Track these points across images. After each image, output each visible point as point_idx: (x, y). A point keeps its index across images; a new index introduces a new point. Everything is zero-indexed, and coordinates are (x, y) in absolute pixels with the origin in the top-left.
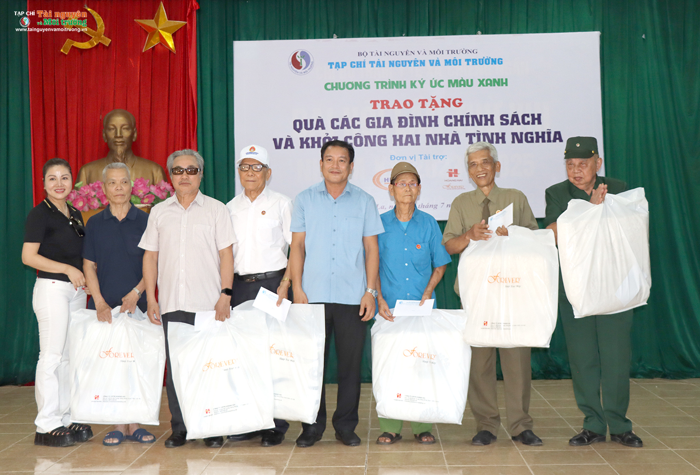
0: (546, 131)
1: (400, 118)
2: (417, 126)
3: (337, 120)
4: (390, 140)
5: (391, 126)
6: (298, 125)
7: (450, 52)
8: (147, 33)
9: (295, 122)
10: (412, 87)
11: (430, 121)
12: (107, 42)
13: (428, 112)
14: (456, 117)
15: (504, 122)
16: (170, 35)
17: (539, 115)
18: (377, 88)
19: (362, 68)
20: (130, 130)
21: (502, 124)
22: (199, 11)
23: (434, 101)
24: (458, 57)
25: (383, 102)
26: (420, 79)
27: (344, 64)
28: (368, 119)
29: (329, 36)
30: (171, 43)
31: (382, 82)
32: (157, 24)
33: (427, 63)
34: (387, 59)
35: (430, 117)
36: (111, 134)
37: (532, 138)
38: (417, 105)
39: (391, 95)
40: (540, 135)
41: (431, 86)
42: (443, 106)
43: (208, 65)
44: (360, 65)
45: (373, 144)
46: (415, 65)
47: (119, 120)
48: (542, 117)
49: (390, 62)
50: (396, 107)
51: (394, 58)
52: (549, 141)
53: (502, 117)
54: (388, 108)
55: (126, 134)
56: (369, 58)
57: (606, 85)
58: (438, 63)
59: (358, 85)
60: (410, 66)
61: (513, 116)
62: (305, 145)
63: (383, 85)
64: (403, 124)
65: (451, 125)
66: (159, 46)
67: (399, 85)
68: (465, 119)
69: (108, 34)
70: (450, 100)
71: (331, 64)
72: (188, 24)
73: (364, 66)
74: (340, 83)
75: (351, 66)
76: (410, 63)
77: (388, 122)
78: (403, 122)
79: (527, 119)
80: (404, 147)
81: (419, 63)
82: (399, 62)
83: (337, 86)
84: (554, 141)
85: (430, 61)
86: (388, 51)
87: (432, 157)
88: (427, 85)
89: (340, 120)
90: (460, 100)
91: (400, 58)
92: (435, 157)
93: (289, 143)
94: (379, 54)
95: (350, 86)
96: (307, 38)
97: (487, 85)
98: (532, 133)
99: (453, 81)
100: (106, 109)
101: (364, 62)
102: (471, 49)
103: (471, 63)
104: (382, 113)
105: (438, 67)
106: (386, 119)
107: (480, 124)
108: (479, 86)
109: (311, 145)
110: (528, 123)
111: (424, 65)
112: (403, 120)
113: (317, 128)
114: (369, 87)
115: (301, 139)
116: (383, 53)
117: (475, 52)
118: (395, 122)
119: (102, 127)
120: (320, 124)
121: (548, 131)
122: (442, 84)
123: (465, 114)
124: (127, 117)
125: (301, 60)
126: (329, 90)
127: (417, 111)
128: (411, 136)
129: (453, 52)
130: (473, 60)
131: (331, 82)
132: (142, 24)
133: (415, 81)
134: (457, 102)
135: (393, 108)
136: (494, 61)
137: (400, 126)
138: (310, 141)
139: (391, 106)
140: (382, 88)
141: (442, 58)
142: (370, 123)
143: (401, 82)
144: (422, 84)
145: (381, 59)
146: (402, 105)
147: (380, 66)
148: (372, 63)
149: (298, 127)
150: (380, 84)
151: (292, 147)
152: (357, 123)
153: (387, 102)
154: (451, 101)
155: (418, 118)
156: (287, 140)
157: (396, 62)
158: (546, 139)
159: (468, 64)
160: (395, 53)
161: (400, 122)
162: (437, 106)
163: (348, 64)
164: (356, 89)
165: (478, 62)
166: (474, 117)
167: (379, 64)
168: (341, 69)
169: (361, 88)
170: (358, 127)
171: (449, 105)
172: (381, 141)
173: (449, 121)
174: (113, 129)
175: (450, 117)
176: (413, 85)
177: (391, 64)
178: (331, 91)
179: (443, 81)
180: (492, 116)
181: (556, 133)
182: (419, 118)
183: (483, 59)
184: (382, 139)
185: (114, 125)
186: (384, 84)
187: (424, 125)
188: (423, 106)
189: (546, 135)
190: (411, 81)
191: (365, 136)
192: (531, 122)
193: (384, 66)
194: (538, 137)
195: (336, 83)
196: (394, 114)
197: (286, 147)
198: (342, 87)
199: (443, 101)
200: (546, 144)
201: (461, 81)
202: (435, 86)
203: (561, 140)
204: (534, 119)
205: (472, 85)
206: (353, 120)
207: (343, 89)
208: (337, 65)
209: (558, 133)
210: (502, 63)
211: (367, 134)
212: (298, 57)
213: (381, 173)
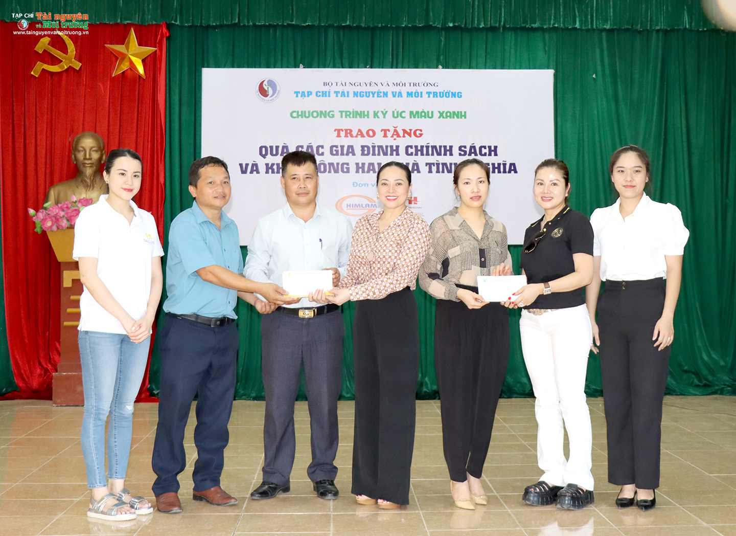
0: (502, 162)
1: (363, 147)
2: (379, 154)
4: (353, 168)
5: (354, 154)
6: (264, 151)
7: (412, 85)
8: (117, 59)
9: (261, 148)
10: (374, 117)
11: (392, 150)
12: (77, 65)
13: (390, 141)
14: (416, 147)
15: (463, 153)
16: (140, 61)
17: (496, 147)
18: (342, 117)
19: (327, 98)
20: (99, 153)
21: (460, 155)
22: (169, 38)
23: (395, 131)
24: (419, 89)
25: (346, 130)
26: (383, 110)
27: (310, 93)
28: (332, 147)
29: (296, 66)
30: (141, 69)
31: (346, 112)
32: (127, 48)
33: (390, 95)
34: (352, 89)
35: (392, 147)
36: (80, 156)
38: (380, 134)
39: (354, 124)
40: (496, 166)
41: (394, 117)
42: (404, 136)
43: (177, 91)
44: (324, 94)
45: (336, 171)
46: (378, 97)
47: (88, 142)
48: (498, 149)
49: (354, 92)
50: (359, 136)
51: (358, 89)
52: (505, 172)
53: (460, 148)
54: (352, 136)
55: (95, 156)
56: (334, 88)
57: (559, 119)
58: (400, 95)
59: (323, 114)
60: (373, 96)
61: (471, 147)
62: (270, 171)
63: (347, 114)
64: (366, 152)
65: (412, 154)
66: (129, 70)
67: (362, 115)
68: (425, 149)
69: (79, 58)
70: (411, 130)
71: (297, 93)
72: (158, 51)
73: (329, 96)
74: (305, 112)
75: (317, 95)
76: (373, 94)
77: (351, 150)
79: (484, 151)
80: (366, 174)
81: (382, 94)
82: (363, 92)
83: (303, 115)
84: (510, 172)
85: (393, 92)
86: (353, 82)
88: (389, 115)
90: (421, 131)
91: (364, 89)
93: (255, 168)
94: (344, 84)
95: (315, 114)
96: (275, 68)
97: (446, 118)
99: (414, 113)
100: (74, 132)
101: (329, 92)
102: (432, 82)
103: (431, 95)
104: (346, 142)
105: (400, 98)
106: (349, 147)
107: (439, 154)
108: (439, 117)
109: (276, 171)
110: (485, 154)
111: (387, 97)
112: (366, 149)
114: (333, 116)
115: (267, 165)
116: (348, 84)
117: (435, 85)
118: (358, 150)
119: (72, 148)
121: (504, 162)
122: (403, 115)
123: (425, 144)
124: (97, 140)
125: (268, 88)
126: (295, 117)
127: (379, 140)
128: (373, 164)
129: (414, 85)
130: (434, 93)
131: (296, 110)
132: (113, 49)
133: (378, 112)
134: (418, 132)
135: (356, 137)
136: (454, 95)
137: (363, 154)
138: (275, 167)
139: (354, 135)
140: (346, 117)
141: (404, 90)
142: (334, 150)
143: (364, 112)
144: (384, 114)
145: (346, 89)
146: (365, 134)
147: (345, 96)
148: (337, 93)
149: (264, 153)
150: (344, 114)
151: (258, 172)
152: (321, 150)
153: (351, 131)
154: (412, 132)
156: (253, 165)
157: (360, 92)
158: (502, 170)
159: (429, 97)
160: (359, 84)
161: (363, 150)
162: (398, 136)
163: (314, 93)
164: (321, 117)
165: (438, 95)
166: (434, 147)
167: (343, 94)
168: (306, 98)
169: (325, 117)
170: (323, 154)
171: (410, 135)
172: (344, 168)
173: (410, 150)
174: (82, 151)
175: (411, 147)
176: (376, 115)
177: (355, 94)
178: (296, 119)
179: (404, 112)
180: (451, 147)
181: (511, 164)
182: (381, 147)
183: (443, 93)
184: (345, 166)
185: (83, 147)
187: (385, 154)
188: (385, 136)
189: (502, 167)
190: (374, 112)
191: (329, 164)
192: (488, 153)
193: (348, 96)
194: (494, 168)
195: (302, 112)
196: (358, 143)
197: (251, 172)
198: (307, 115)
199: (405, 131)
200: (502, 174)
201: (422, 112)
202: (397, 117)
203: (516, 172)
204: (490, 151)
205: (432, 117)
206: (318, 147)
207: (309, 117)
208: (303, 94)
209: (513, 165)
210: (461, 96)
211: (331, 161)
212: (265, 85)
213: (343, 199)
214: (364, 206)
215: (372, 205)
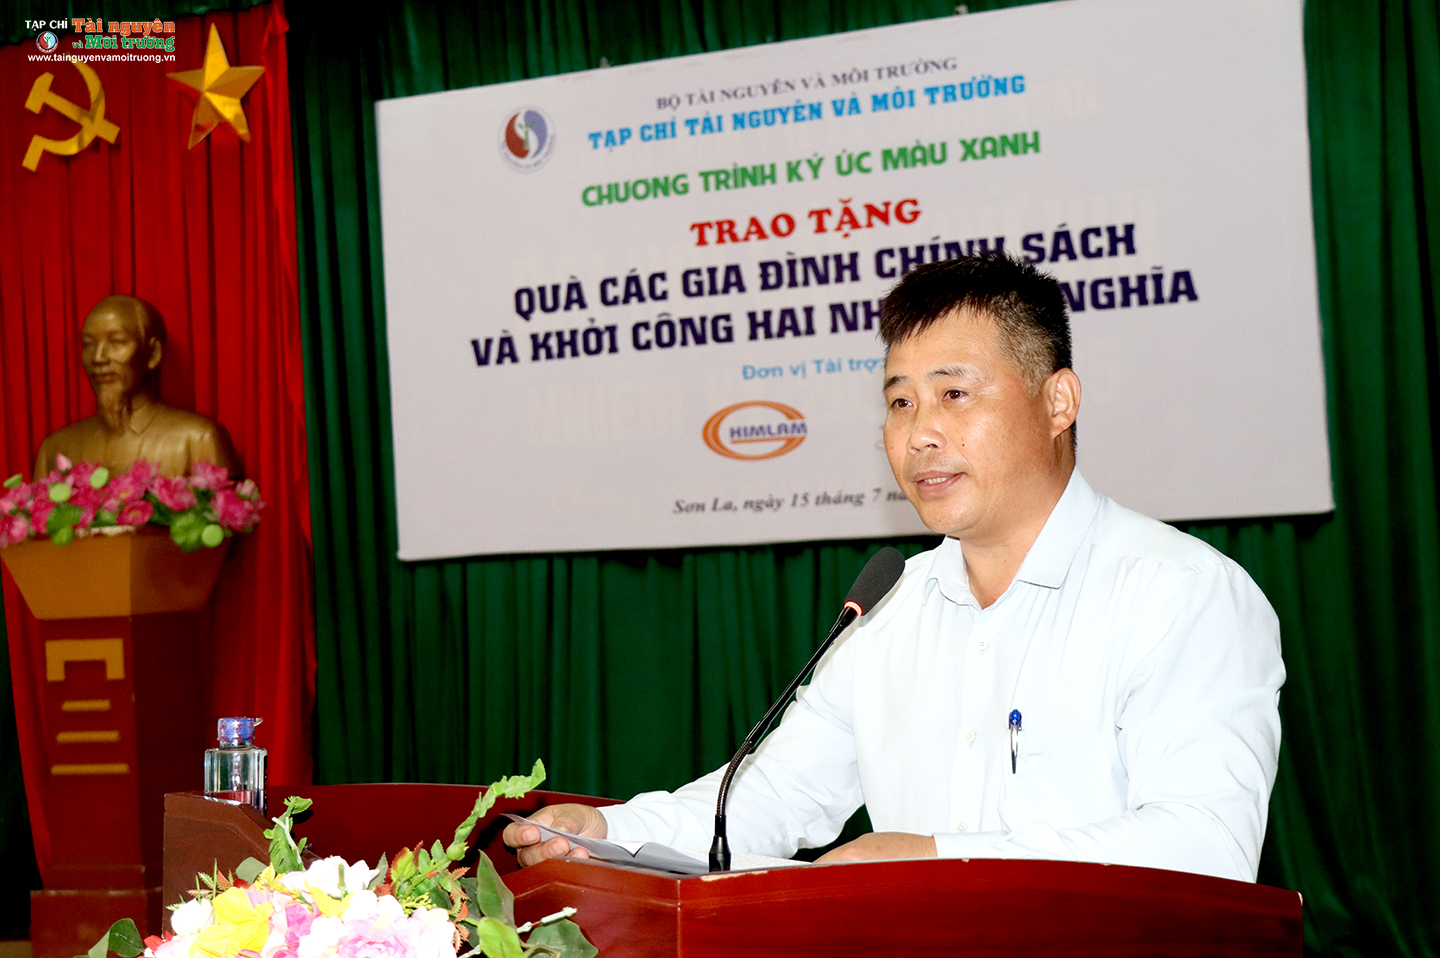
0: (1149, 272)
1: (764, 266)
2: (806, 282)
3: (614, 281)
4: (741, 327)
6: (526, 302)
7: (885, 73)
9: (517, 295)
10: (790, 179)
11: (840, 268)
12: (111, 133)
13: (833, 243)
14: (904, 251)
15: (1034, 255)
17: (1129, 228)
18: (707, 188)
19: (668, 140)
20: (132, 344)
23: (847, 211)
24: (904, 83)
25: (720, 224)
26: (810, 157)
27: (625, 134)
28: (686, 276)
29: (591, 64)
30: (241, 126)
31: (717, 173)
33: (828, 111)
35: (838, 258)
36: (88, 357)
37: (1110, 296)
38: (805, 224)
39: (739, 205)
40: (1133, 284)
41: (841, 172)
42: (870, 225)
44: (662, 131)
45: (700, 340)
46: (796, 119)
47: (104, 322)
48: (1137, 233)
49: (735, 116)
51: (744, 106)
52: (1159, 300)
53: (1026, 242)
54: (734, 238)
55: (121, 354)
56: (683, 112)
59: (662, 186)
60: (784, 121)
61: (1058, 236)
62: (543, 352)
63: (721, 179)
64: (772, 280)
65: (893, 273)
66: (216, 133)
67: (755, 176)
68: (927, 254)
69: (113, 115)
70: (887, 204)
71: (594, 136)
72: (268, 72)
73: (673, 135)
74: (617, 186)
75: (643, 137)
76: (784, 114)
77: (734, 279)
78: (772, 275)
79: (1095, 243)
80: (775, 342)
81: (806, 112)
82: (757, 113)
83: (612, 194)
84: (1174, 299)
85: (834, 103)
86: (729, 87)
87: (846, 366)
88: (828, 169)
89: (622, 283)
90: (914, 202)
91: (760, 103)
92: (855, 366)
93: (508, 349)
94: (708, 97)
95: (641, 189)
96: (541, 76)
97: (984, 156)
98: (1109, 282)
99: (895, 153)
101: (673, 124)
102: (939, 58)
103: (939, 97)
104: (719, 256)
105: (855, 117)
106: (728, 269)
108: (964, 158)
109: (556, 351)
110: (1099, 253)
111: (819, 116)
112: (771, 270)
113: (567, 307)
114: (686, 189)
115: (534, 337)
116: (718, 95)
117: (950, 64)
118: (751, 277)
120: (575, 296)
121: (1156, 272)
122: (866, 163)
123: (927, 242)
124: (122, 314)
125: (526, 133)
126: (593, 204)
127: (806, 243)
128: (791, 312)
129: (892, 72)
130: (946, 88)
131: (595, 184)
133: (798, 163)
134: (907, 209)
135: (746, 239)
136: (1001, 86)
137: (765, 286)
138: (554, 342)
139: (741, 235)
140: (718, 188)
141: (864, 92)
142: (692, 282)
143: (762, 167)
144: (815, 168)
145: (714, 110)
146: (768, 229)
147: (712, 130)
148: (691, 123)
149: (525, 306)
151: (515, 359)
152: (660, 286)
153: (732, 224)
154: (892, 209)
155: (809, 262)
156: (502, 341)
157: (751, 114)
158: (1151, 295)
159: (933, 101)
160: (745, 92)
161: (765, 276)
162: (855, 224)
163: (636, 134)
164: (655, 195)
166: (953, 246)
167: (708, 125)
168: (618, 149)
169: (666, 193)
170: (664, 296)
171: (884, 218)
172: (719, 330)
173: (890, 262)
174: (91, 344)
176: (793, 172)
177: (739, 121)
178: (597, 207)
179: (866, 154)
180: (1000, 241)
181: (1176, 276)
182: (812, 261)
183: (970, 84)
184: (722, 323)
185: (93, 335)
186: (722, 177)
187: (823, 279)
188: (821, 229)
189: (1150, 286)
190: (789, 164)
191: (681, 321)
192: (1106, 249)
193: (720, 129)
194: (1127, 291)
195: (609, 186)
197: (500, 361)
198: (622, 194)
199: (871, 210)
200: (1152, 309)
201: (914, 149)
202: (848, 172)
203: (1192, 296)
204: (1114, 240)
205: (943, 159)
206: (652, 279)
207: (625, 199)
208: (610, 138)
209: (1184, 276)
210: (1022, 88)
211: (686, 315)
212: (521, 126)
213: (721, 416)
214: (774, 430)
215: (794, 426)
